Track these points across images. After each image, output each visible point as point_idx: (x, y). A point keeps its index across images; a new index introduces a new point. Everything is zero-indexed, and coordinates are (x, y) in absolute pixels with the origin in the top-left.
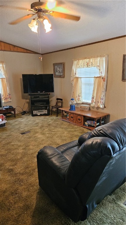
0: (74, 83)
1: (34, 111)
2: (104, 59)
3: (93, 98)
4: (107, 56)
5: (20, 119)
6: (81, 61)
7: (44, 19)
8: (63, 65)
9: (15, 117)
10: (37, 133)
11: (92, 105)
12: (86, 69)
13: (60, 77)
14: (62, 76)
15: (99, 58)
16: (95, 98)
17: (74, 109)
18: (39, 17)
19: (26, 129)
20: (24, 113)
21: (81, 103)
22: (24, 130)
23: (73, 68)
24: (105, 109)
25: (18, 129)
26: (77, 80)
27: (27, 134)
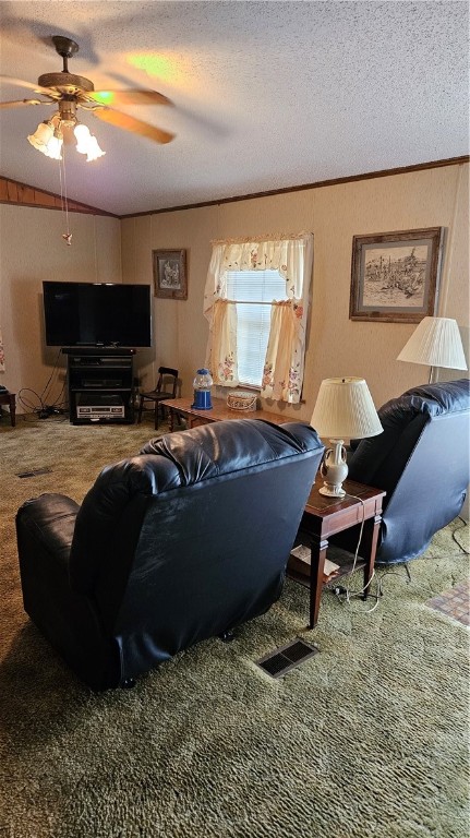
0: (212, 318)
1: (78, 408)
2: (301, 246)
3: (267, 371)
4: (308, 237)
5: (28, 430)
6: (235, 249)
7: (77, 123)
8: (183, 256)
9: (13, 426)
10: (71, 474)
11: (265, 394)
12: (247, 274)
13: (173, 295)
14: (180, 295)
15: (287, 242)
16: (273, 370)
17: (209, 404)
18: (64, 116)
19: (41, 463)
20: (47, 413)
21: (234, 385)
22: (32, 465)
23: (211, 270)
24: (303, 406)
25: (14, 462)
26: (223, 311)
27: (37, 477)
